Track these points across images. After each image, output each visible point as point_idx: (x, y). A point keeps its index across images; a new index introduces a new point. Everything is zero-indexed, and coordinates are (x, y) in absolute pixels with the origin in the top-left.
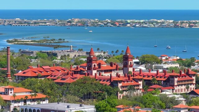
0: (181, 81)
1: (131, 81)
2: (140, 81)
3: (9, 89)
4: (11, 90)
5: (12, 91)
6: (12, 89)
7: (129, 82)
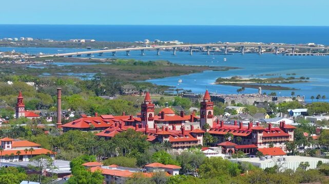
0: (269, 138)
1: (186, 136)
2: (199, 136)
3: (5, 142)
4: (8, 144)
5: (10, 145)
6: (10, 142)
7: (182, 137)
